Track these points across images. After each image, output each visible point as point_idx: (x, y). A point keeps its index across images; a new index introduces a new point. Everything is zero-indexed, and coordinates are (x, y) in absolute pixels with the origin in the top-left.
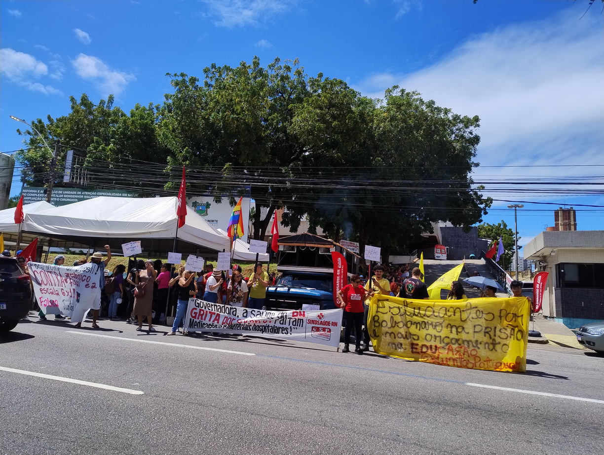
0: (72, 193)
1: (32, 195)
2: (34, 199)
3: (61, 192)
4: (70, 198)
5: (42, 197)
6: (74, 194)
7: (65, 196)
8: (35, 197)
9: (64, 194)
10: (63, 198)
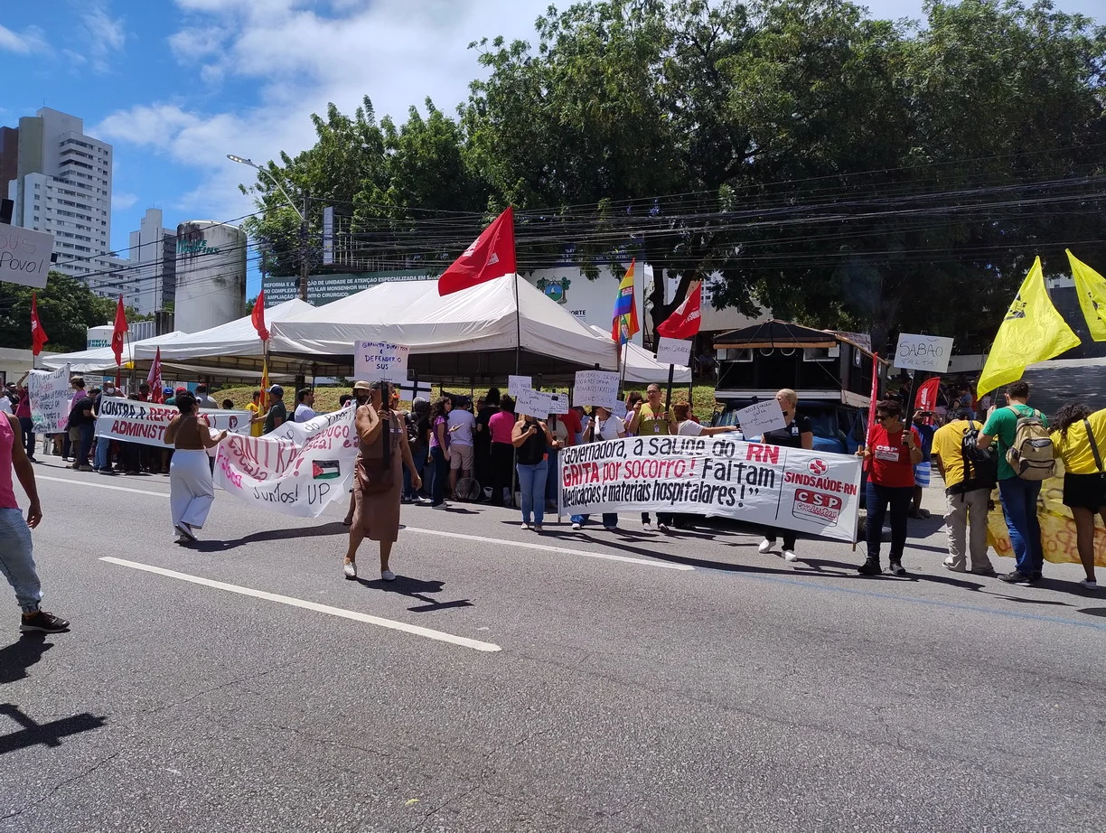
0: (338, 282)
1: (279, 291)
2: (282, 297)
3: (321, 283)
4: (336, 292)
5: (294, 294)
6: (343, 285)
7: (329, 289)
8: (284, 294)
9: (326, 286)
10: (327, 292)
